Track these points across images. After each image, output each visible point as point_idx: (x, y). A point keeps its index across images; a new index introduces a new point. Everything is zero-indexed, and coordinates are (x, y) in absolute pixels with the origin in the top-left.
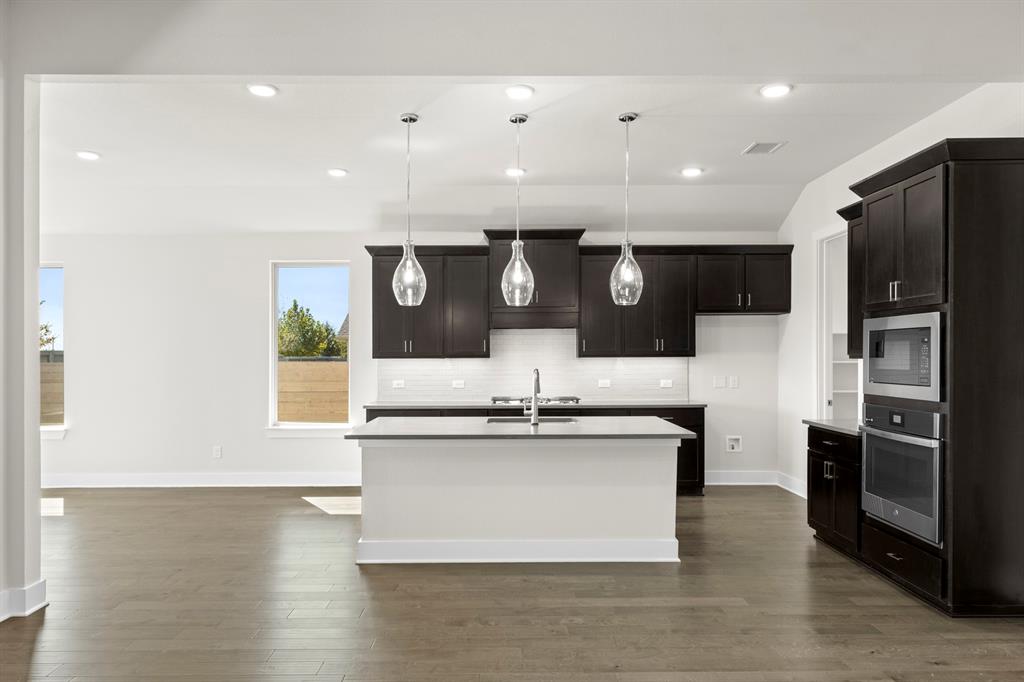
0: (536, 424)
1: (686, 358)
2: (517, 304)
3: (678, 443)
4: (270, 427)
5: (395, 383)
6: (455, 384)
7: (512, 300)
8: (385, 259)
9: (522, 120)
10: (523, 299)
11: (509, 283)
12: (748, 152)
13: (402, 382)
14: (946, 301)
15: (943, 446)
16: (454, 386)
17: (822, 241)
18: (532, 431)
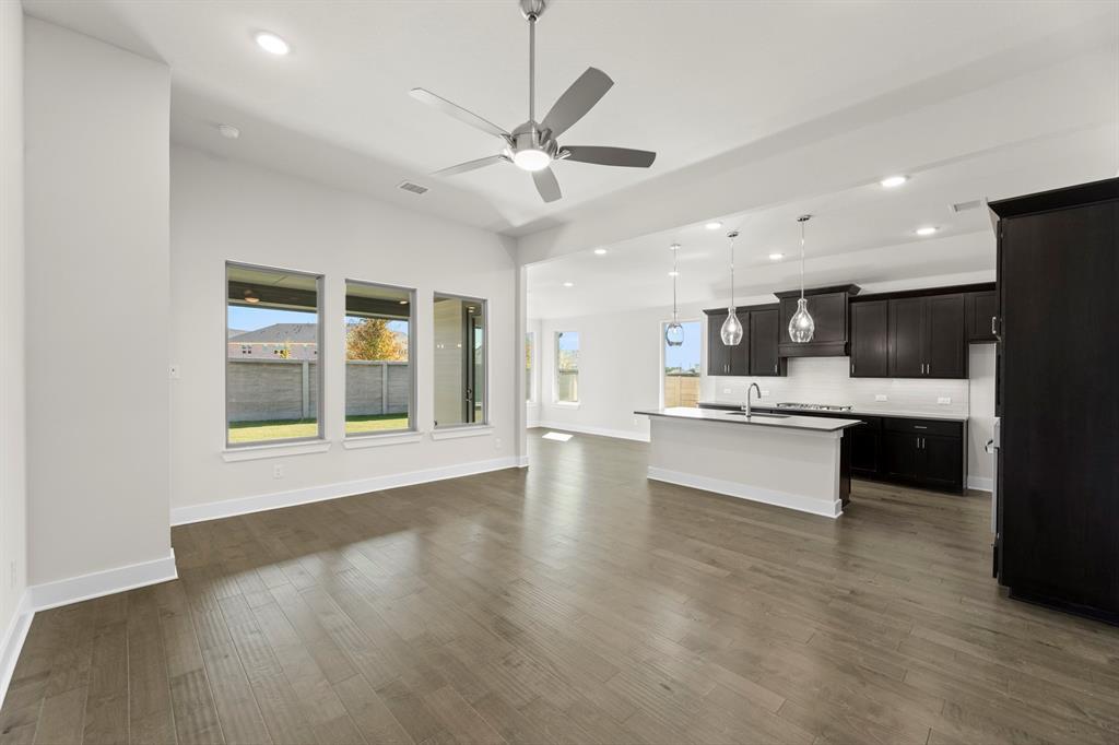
0: (749, 416)
2: (732, 344)
3: (841, 434)
6: (763, 393)
7: (728, 341)
8: (717, 317)
10: (734, 341)
11: (726, 331)
16: (762, 395)
18: (746, 419)
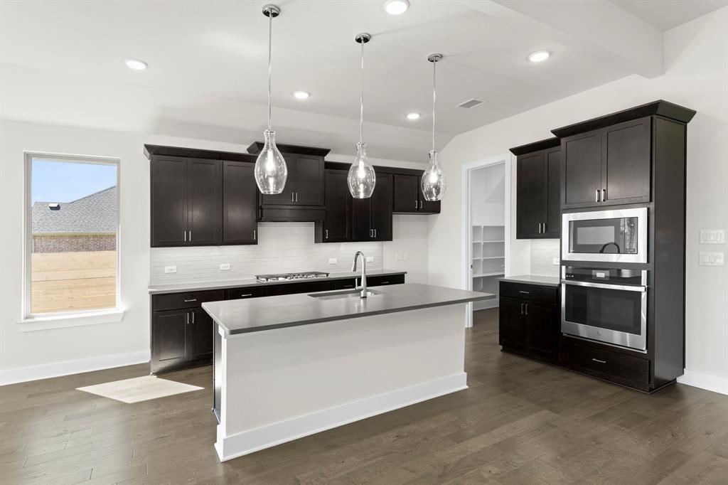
1: (381, 242)
4: (23, 321)
5: (167, 269)
6: (222, 266)
9: (366, 40)
12: (463, 106)
13: (174, 267)
14: (651, 201)
15: (648, 290)
16: (221, 269)
17: (468, 170)
